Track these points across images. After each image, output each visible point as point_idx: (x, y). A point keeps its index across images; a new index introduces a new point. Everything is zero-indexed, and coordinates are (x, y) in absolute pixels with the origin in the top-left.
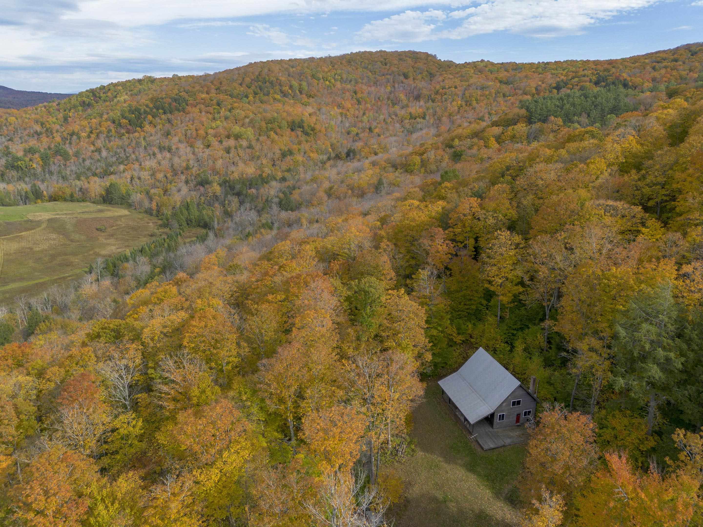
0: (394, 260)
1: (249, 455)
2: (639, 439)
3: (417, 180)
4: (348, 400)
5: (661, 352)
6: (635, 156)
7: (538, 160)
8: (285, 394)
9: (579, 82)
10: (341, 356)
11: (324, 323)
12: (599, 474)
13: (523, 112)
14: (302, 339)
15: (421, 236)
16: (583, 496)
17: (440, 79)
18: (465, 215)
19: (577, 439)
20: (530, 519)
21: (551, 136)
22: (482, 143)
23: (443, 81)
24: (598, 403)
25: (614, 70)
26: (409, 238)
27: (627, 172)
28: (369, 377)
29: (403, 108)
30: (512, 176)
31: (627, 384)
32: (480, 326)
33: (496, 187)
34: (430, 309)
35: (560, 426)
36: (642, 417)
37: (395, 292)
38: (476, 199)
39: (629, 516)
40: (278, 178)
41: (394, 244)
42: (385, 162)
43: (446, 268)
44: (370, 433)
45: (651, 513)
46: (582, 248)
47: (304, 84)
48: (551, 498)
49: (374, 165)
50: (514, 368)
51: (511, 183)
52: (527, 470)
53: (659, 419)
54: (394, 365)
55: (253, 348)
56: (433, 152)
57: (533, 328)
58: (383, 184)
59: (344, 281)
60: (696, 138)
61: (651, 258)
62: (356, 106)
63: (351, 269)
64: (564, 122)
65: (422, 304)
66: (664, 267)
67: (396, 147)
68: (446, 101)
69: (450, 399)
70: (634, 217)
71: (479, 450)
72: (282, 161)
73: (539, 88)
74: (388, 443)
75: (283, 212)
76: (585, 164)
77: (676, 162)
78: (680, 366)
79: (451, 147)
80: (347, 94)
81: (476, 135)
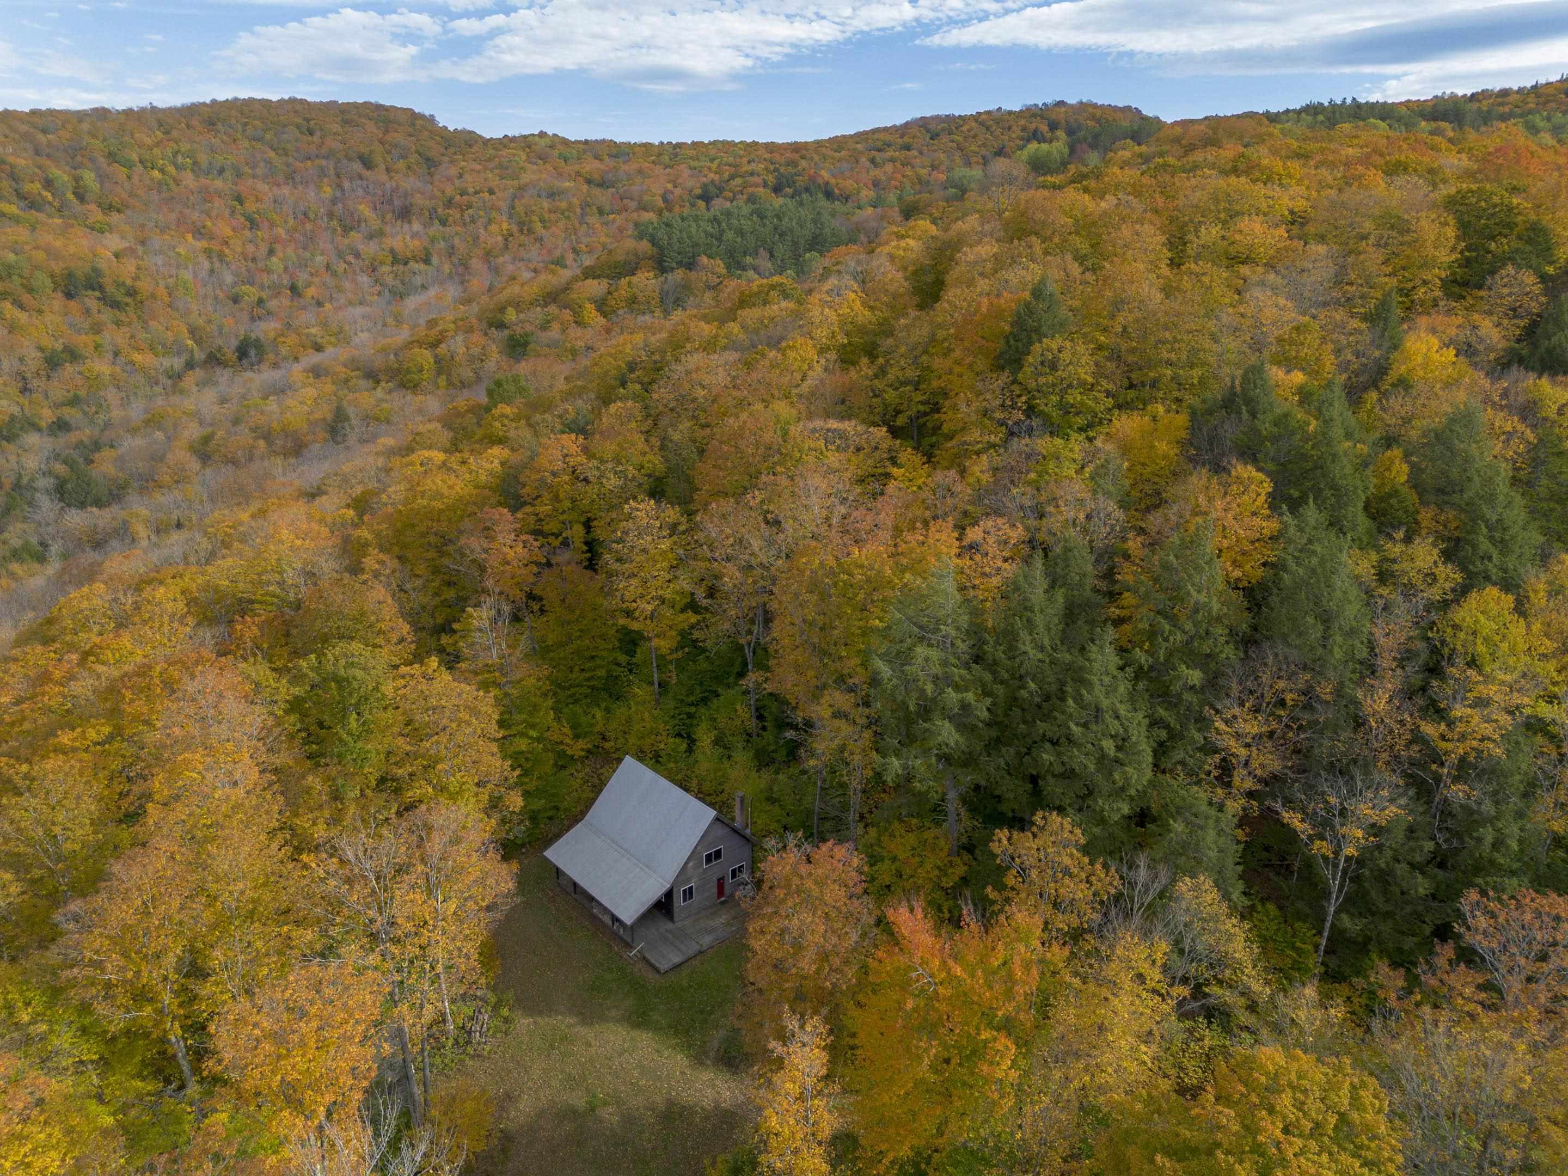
0: (402, 595)
1: (63, 1160)
2: (939, 868)
3: (433, 404)
4: (331, 948)
5: (953, 695)
6: (862, 330)
7: (688, 346)
8: (150, 975)
9: (745, 186)
10: (296, 848)
11: (237, 776)
12: (880, 954)
13: (645, 246)
14: (178, 828)
15: (461, 532)
16: (859, 1005)
17: (453, 171)
18: (554, 474)
19: (835, 894)
20: (770, 1082)
21: (708, 296)
22: (567, 315)
23: (461, 176)
24: (862, 817)
25: (804, 163)
26: (432, 539)
27: (853, 363)
28: (378, 878)
29: (371, 237)
30: (642, 383)
31: (905, 767)
32: (621, 711)
33: (613, 408)
34: (506, 695)
35: (801, 877)
36: (938, 824)
37: (416, 669)
38: (573, 436)
39: (940, 1017)
40: (43, 424)
41: (399, 558)
42: (345, 366)
43: (531, 596)
44: (396, 1011)
45: (975, 999)
46: (795, 519)
47: (89, 177)
48: (802, 1027)
49: (317, 376)
50: (699, 784)
51: (643, 399)
52: (751, 988)
53: (967, 822)
54: (436, 836)
55: (34, 882)
56: (460, 338)
57: (727, 694)
58: (347, 419)
59: (279, 664)
60: (959, 291)
61: (913, 522)
62: (247, 233)
63: (294, 632)
64: (728, 267)
65: (485, 686)
66: (937, 536)
67: (369, 330)
68: (473, 221)
69: (575, 884)
70: (876, 448)
71: (651, 975)
72: (49, 377)
73: (670, 197)
74: (444, 1021)
75: (73, 511)
76: (779, 350)
77: (933, 339)
78: (985, 715)
79: (501, 326)
80: (217, 203)
81: (552, 297)
